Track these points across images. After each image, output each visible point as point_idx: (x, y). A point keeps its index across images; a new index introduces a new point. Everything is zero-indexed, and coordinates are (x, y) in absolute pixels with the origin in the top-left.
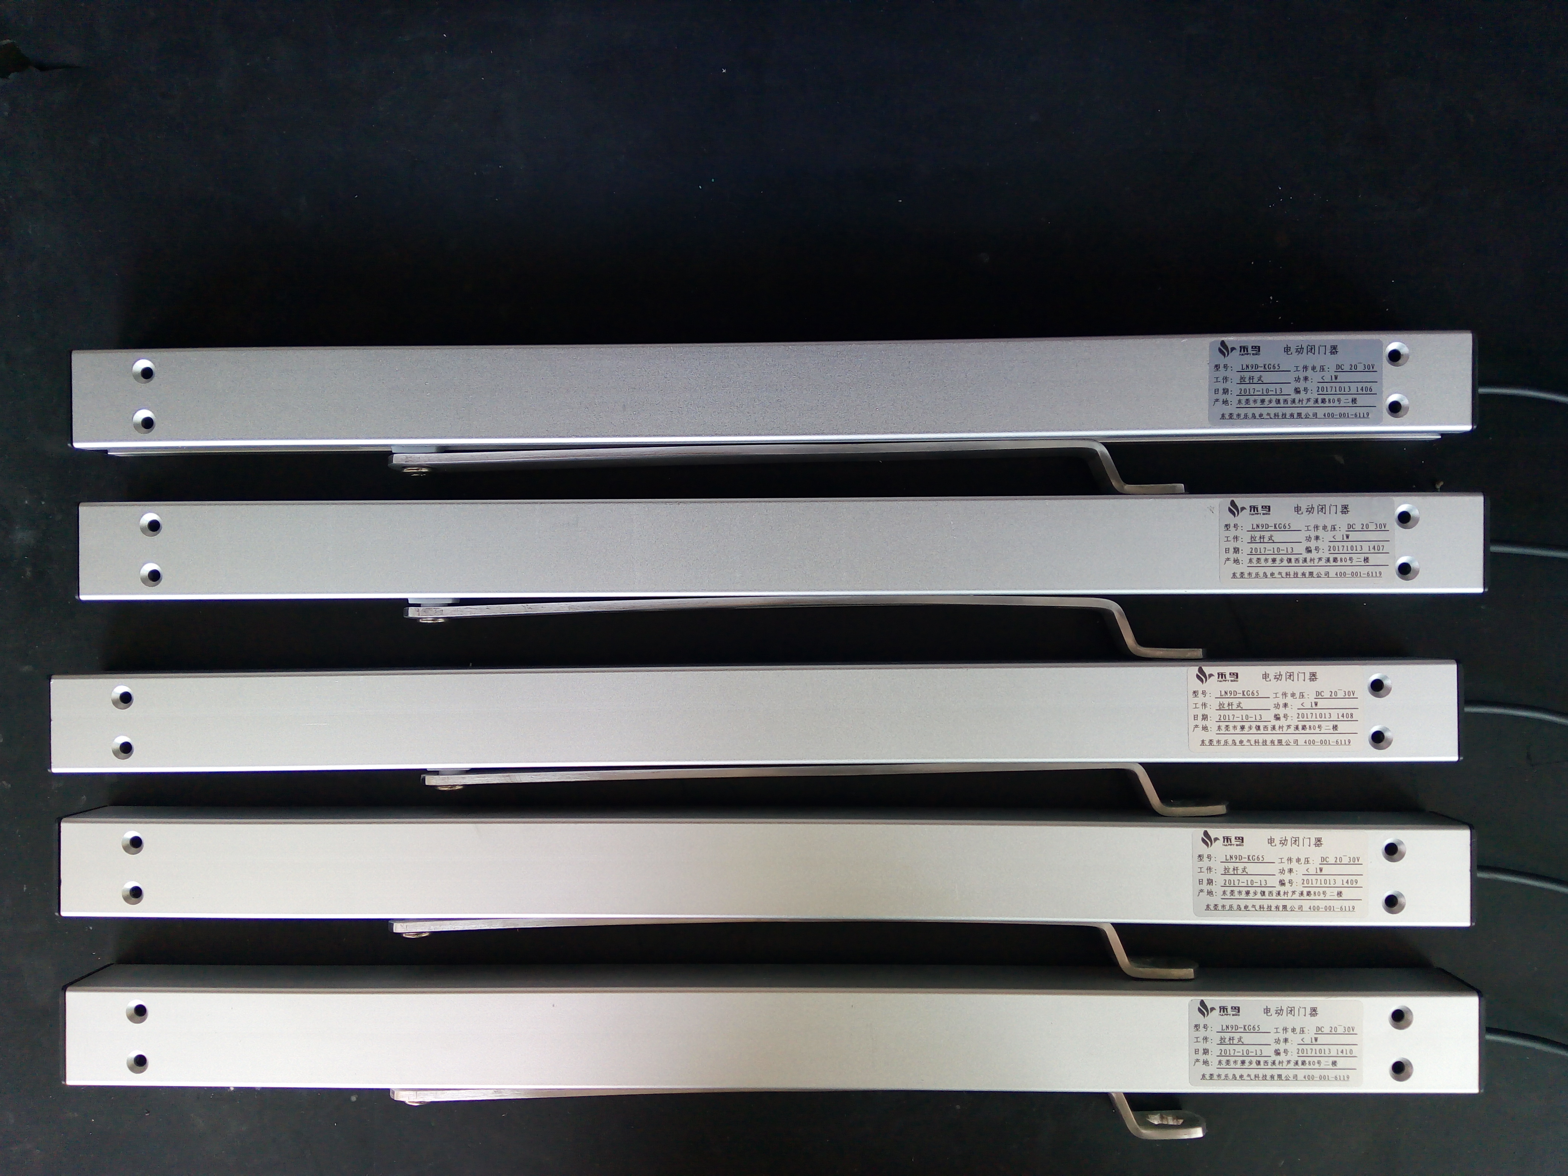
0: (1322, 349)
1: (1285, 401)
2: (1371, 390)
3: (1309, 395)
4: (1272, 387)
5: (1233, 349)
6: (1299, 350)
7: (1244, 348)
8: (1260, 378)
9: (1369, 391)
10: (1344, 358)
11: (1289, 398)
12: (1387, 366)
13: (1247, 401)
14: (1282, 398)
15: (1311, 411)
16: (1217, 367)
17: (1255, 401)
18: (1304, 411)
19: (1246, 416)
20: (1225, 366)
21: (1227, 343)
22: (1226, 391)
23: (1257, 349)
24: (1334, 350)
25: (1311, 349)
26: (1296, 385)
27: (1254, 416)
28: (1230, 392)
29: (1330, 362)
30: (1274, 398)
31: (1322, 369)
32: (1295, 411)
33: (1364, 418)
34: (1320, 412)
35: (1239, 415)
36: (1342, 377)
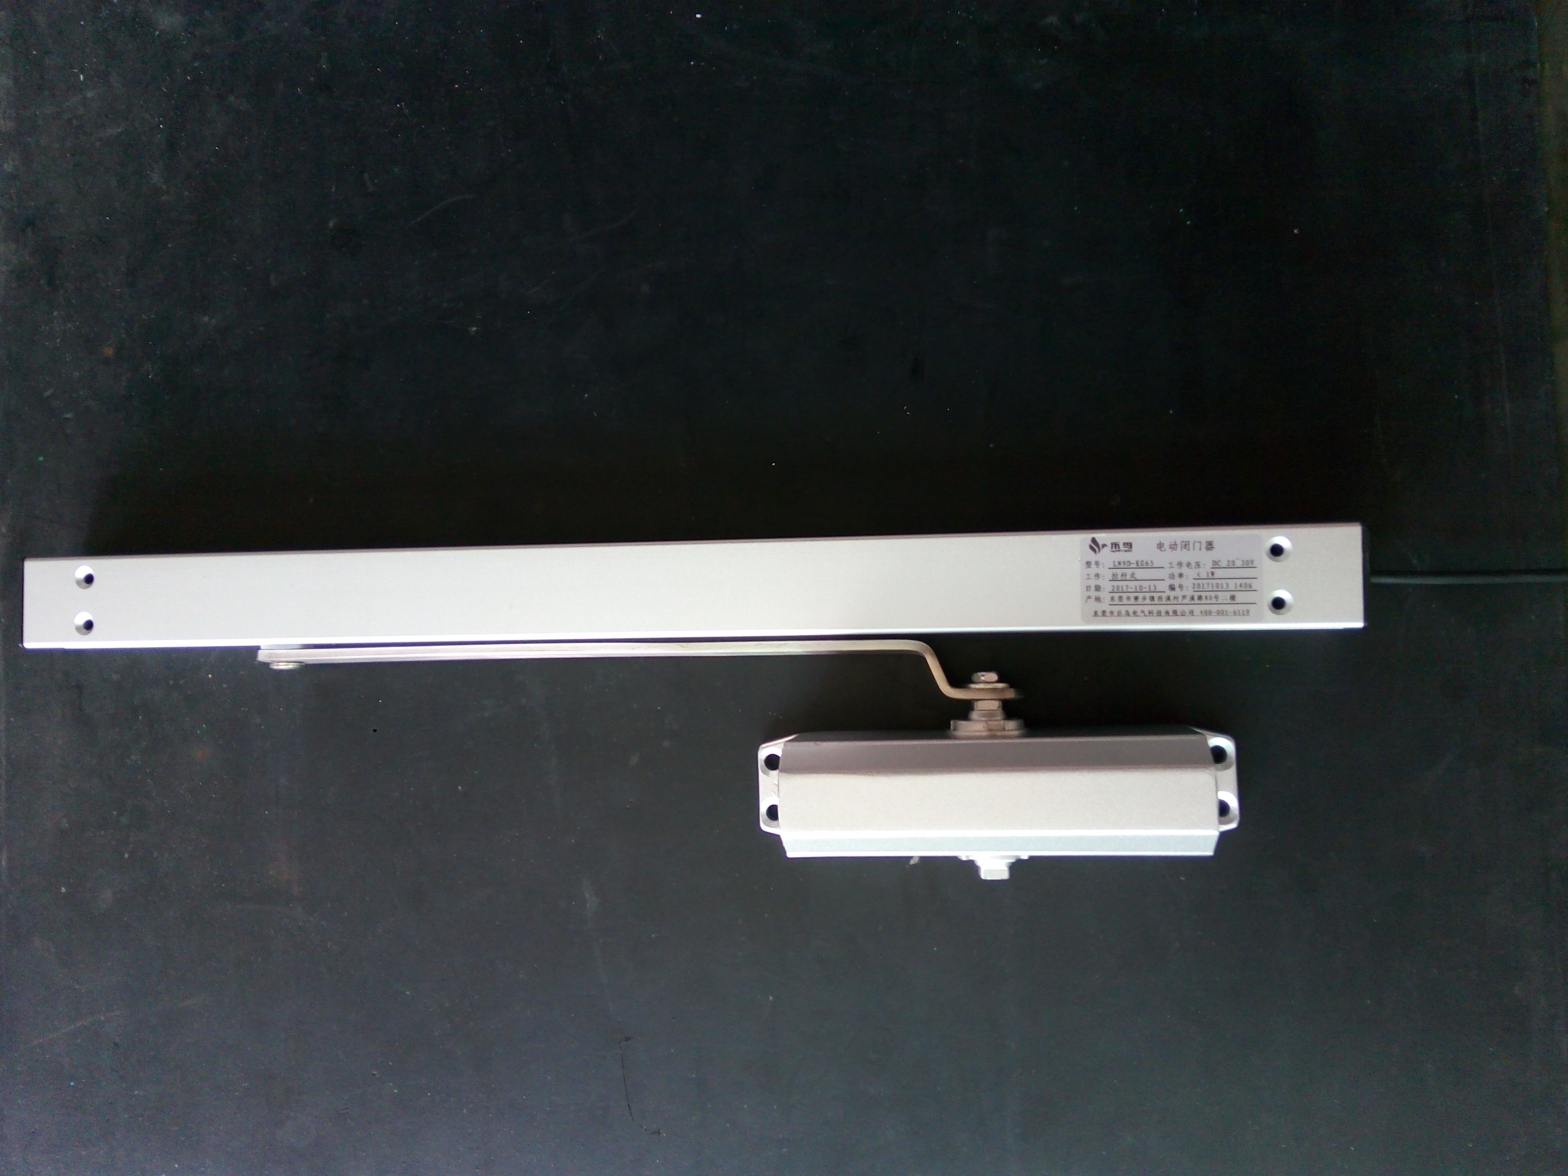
0: (1197, 545)
1: (1160, 598)
2: (1250, 586)
3: (1184, 592)
4: (1145, 584)
5: (1104, 546)
6: (1173, 547)
7: (1115, 545)
8: (1133, 575)
9: (1249, 588)
10: (1221, 554)
11: (1164, 595)
12: (1267, 562)
13: (1120, 598)
14: (1156, 595)
15: (1187, 608)
16: (1088, 564)
17: (1128, 598)
18: (1179, 608)
19: (1119, 614)
20: (1097, 563)
21: (1098, 540)
22: (1098, 588)
23: (1129, 545)
24: (1210, 546)
25: (1186, 545)
26: (1170, 582)
27: (1128, 614)
28: (1102, 589)
29: (1207, 558)
30: (1148, 595)
31: (1198, 565)
32: (1170, 608)
33: (1244, 615)
34: (1197, 609)
35: (1112, 612)
36: (1219, 573)
